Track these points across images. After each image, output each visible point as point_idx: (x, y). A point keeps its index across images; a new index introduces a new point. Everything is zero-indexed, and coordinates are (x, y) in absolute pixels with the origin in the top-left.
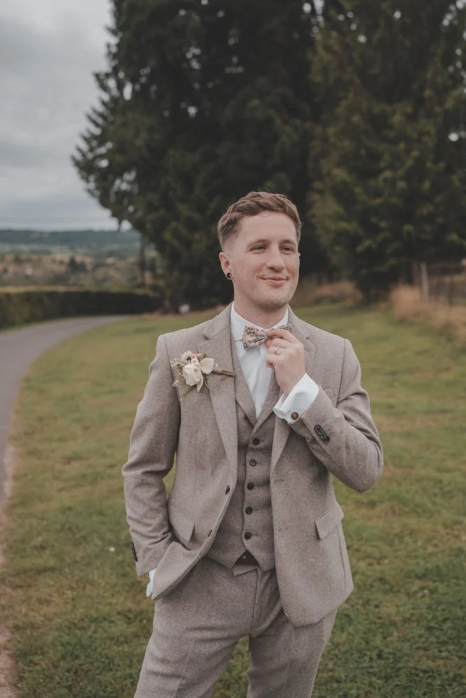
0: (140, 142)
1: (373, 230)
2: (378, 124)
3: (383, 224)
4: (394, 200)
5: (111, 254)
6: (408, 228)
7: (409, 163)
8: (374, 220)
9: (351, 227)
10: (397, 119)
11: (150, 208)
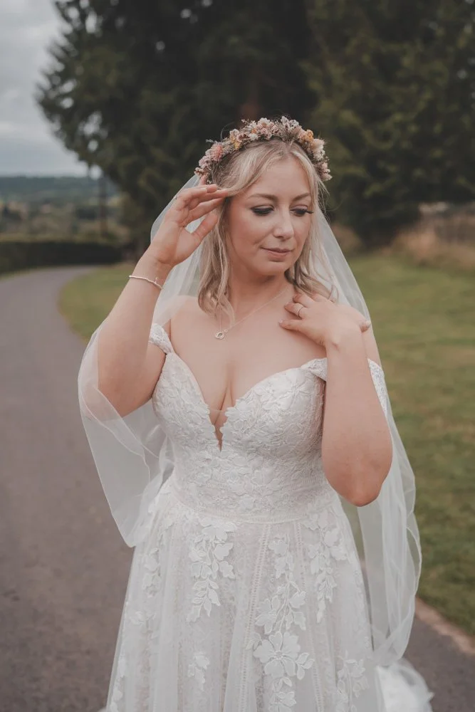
0: (111, 80)
1: (380, 175)
2: (387, 67)
3: (392, 169)
4: (405, 145)
5: (47, 201)
6: (418, 173)
7: (422, 105)
8: (381, 164)
9: (358, 171)
10: (407, 61)
11: (123, 152)
